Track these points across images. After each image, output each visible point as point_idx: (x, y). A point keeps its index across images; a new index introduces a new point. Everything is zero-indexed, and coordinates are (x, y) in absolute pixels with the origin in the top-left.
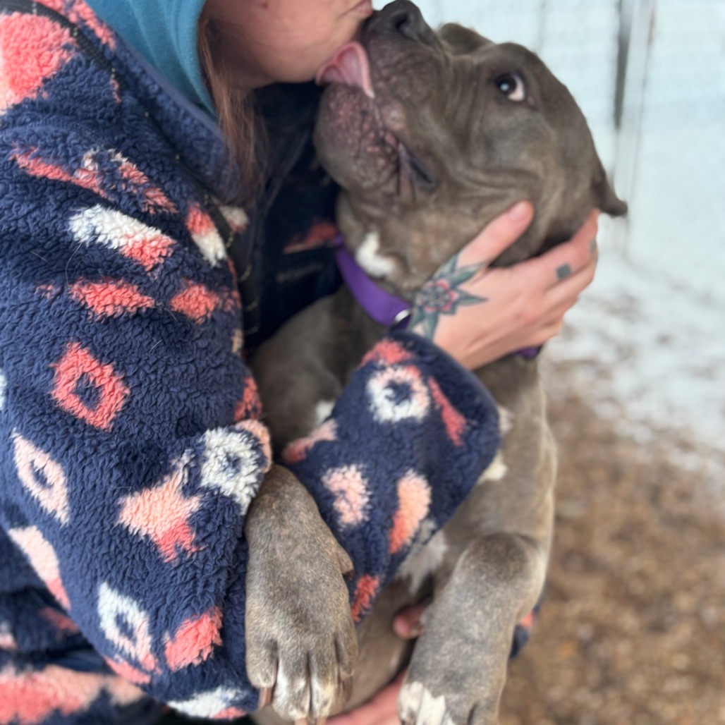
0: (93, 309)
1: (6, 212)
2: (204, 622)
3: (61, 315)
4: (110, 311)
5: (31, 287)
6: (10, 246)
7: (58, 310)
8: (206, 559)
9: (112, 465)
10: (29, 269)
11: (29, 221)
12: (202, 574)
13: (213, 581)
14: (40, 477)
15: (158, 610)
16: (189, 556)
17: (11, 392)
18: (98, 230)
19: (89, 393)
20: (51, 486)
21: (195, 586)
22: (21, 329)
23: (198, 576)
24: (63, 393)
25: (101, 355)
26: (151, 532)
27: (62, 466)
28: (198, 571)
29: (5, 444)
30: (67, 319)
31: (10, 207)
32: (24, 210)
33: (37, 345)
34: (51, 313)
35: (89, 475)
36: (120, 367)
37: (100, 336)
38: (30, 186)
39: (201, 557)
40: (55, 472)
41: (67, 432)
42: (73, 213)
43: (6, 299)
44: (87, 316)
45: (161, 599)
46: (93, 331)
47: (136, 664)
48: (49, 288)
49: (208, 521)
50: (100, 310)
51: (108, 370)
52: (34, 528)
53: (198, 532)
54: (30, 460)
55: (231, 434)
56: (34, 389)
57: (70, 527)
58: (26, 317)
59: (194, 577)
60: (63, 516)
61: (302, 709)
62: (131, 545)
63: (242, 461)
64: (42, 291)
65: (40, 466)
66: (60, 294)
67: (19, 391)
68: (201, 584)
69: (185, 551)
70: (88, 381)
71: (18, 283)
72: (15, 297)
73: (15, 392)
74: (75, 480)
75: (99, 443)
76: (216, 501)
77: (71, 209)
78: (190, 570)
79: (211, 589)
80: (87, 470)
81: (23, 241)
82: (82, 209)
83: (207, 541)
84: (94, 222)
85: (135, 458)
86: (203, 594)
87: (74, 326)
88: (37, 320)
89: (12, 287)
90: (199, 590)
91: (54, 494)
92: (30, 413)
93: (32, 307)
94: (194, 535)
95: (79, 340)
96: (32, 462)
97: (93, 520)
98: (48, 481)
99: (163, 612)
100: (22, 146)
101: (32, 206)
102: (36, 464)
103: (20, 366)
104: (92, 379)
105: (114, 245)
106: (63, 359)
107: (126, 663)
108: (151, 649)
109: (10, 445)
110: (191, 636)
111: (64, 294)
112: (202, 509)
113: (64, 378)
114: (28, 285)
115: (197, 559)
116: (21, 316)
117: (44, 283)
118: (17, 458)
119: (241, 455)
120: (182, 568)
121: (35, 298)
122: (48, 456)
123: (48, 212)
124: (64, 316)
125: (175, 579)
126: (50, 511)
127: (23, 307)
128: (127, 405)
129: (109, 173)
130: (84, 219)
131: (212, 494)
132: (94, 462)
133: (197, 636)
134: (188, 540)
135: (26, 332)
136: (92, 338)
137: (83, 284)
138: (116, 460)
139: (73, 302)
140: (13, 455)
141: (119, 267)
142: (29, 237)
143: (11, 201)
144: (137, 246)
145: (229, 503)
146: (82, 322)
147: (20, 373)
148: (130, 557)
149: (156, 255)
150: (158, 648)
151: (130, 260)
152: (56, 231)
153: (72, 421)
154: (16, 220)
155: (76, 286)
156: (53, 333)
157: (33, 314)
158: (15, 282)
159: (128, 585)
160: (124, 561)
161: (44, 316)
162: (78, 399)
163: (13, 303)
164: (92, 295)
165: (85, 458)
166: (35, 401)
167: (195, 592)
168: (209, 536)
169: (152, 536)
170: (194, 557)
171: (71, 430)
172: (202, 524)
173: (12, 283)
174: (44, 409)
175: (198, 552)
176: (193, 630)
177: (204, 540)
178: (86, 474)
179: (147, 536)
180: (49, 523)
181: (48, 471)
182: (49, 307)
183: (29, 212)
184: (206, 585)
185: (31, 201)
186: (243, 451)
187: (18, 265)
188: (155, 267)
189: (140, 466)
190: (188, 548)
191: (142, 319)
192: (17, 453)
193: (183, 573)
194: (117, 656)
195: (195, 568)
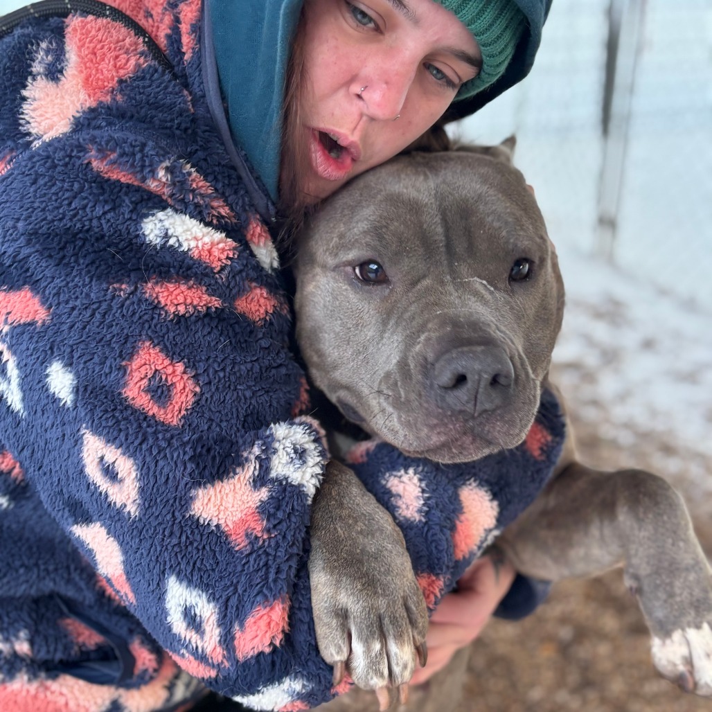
0: (166, 308)
1: (80, 212)
2: (277, 608)
3: (134, 314)
4: (182, 309)
5: (104, 286)
6: (84, 244)
7: (131, 309)
8: (278, 545)
9: (187, 457)
10: (103, 267)
11: (103, 221)
12: (274, 560)
13: (285, 567)
14: (110, 473)
15: (228, 600)
16: (261, 542)
17: (81, 390)
18: (170, 232)
19: (160, 391)
20: (121, 481)
21: (267, 573)
22: (93, 328)
23: (270, 562)
24: (135, 393)
25: (172, 353)
26: (222, 522)
27: (135, 460)
28: (270, 558)
29: (72, 441)
30: (140, 318)
31: (84, 208)
32: (99, 211)
33: (109, 343)
34: (125, 311)
35: (163, 468)
36: (191, 364)
37: (171, 335)
38: (105, 186)
39: (273, 544)
40: (126, 467)
41: (140, 426)
42: (146, 216)
43: (77, 298)
44: (160, 315)
45: (232, 588)
46: (164, 330)
47: (202, 658)
48: (124, 286)
49: (278, 508)
50: (172, 309)
51: (180, 367)
52: (98, 524)
53: (268, 520)
54: (100, 456)
55: (294, 427)
56: (104, 387)
57: (140, 520)
58: (98, 316)
59: (266, 564)
60: (132, 509)
61: (382, 675)
62: (202, 535)
63: (308, 452)
64: (115, 290)
65: (111, 461)
66: (132, 293)
67: (90, 388)
68: (273, 571)
69: (257, 538)
70: (161, 378)
71: (91, 280)
72: (88, 295)
73: (86, 390)
74: (148, 474)
75: (172, 437)
76: (285, 490)
77: (145, 211)
78: (263, 556)
79: (283, 576)
80: (161, 463)
81: (97, 240)
82: (155, 211)
83: (279, 527)
84: (167, 224)
85: (209, 450)
86: (275, 581)
87: (147, 326)
88: (109, 319)
89: (84, 285)
90: (272, 576)
91: (125, 488)
92: (102, 408)
93: (104, 306)
94: (265, 522)
95: (151, 339)
96: (102, 458)
97: (164, 512)
98: (119, 476)
99: (234, 601)
100: (99, 151)
101: (107, 208)
102: (106, 459)
103: (90, 365)
104: (164, 377)
105: (185, 247)
106: (135, 357)
107: (192, 658)
108: (220, 641)
109: (78, 441)
110: (263, 623)
111: (138, 293)
112: (271, 497)
113: (137, 376)
114: (101, 284)
115: (269, 546)
116: (93, 315)
117: (117, 282)
118: (85, 454)
119: (306, 446)
120: (254, 555)
121: (108, 297)
122: (119, 451)
123: (123, 214)
124: (137, 315)
125: (246, 567)
126: (118, 505)
127: (95, 306)
128: (197, 403)
129: (180, 183)
130: (157, 222)
131: (281, 484)
132: (168, 456)
133: (269, 624)
134: (259, 527)
135: (98, 330)
136: (163, 337)
137: (157, 283)
138: (190, 453)
139: (147, 300)
140: (80, 451)
141: (189, 268)
142: (103, 236)
143: (86, 201)
144: (207, 247)
145: (296, 491)
146: (155, 321)
147: (90, 372)
148: (200, 547)
149: (223, 257)
150: (227, 640)
151: (199, 262)
152: (128, 233)
153: (142, 418)
154: (91, 220)
155: (150, 285)
156: (125, 331)
157: (105, 313)
158: (87, 280)
159: (196, 578)
160: (195, 552)
161: (117, 315)
162: (149, 397)
163: (85, 302)
164: (165, 294)
165: (159, 453)
166: (106, 398)
167: (267, 578)
168: (279, 523)
169: (223, 526)
170: (266, 544)
171: (145, 425)
172: (272, 511)
173: (84, 281)
174: (115, 406)
175: (270, 538)
176: (265, 617)
177: (275, 526)
178: (159, 468)
179: (218, 526)
180: (117, 518)
181: (119, 465)
182: (122, 306)
183: (105, 213)
184: (278, 571)
185: (106, 202)
186: (307, 443)
187: (93, 262)
188: (223, 269)
189: (214, 458)
190: (259, 535)
191: (211, 318)
192: (85, 449)
193: (255, 560)
194: (183, 651)
195: (268, 554)
